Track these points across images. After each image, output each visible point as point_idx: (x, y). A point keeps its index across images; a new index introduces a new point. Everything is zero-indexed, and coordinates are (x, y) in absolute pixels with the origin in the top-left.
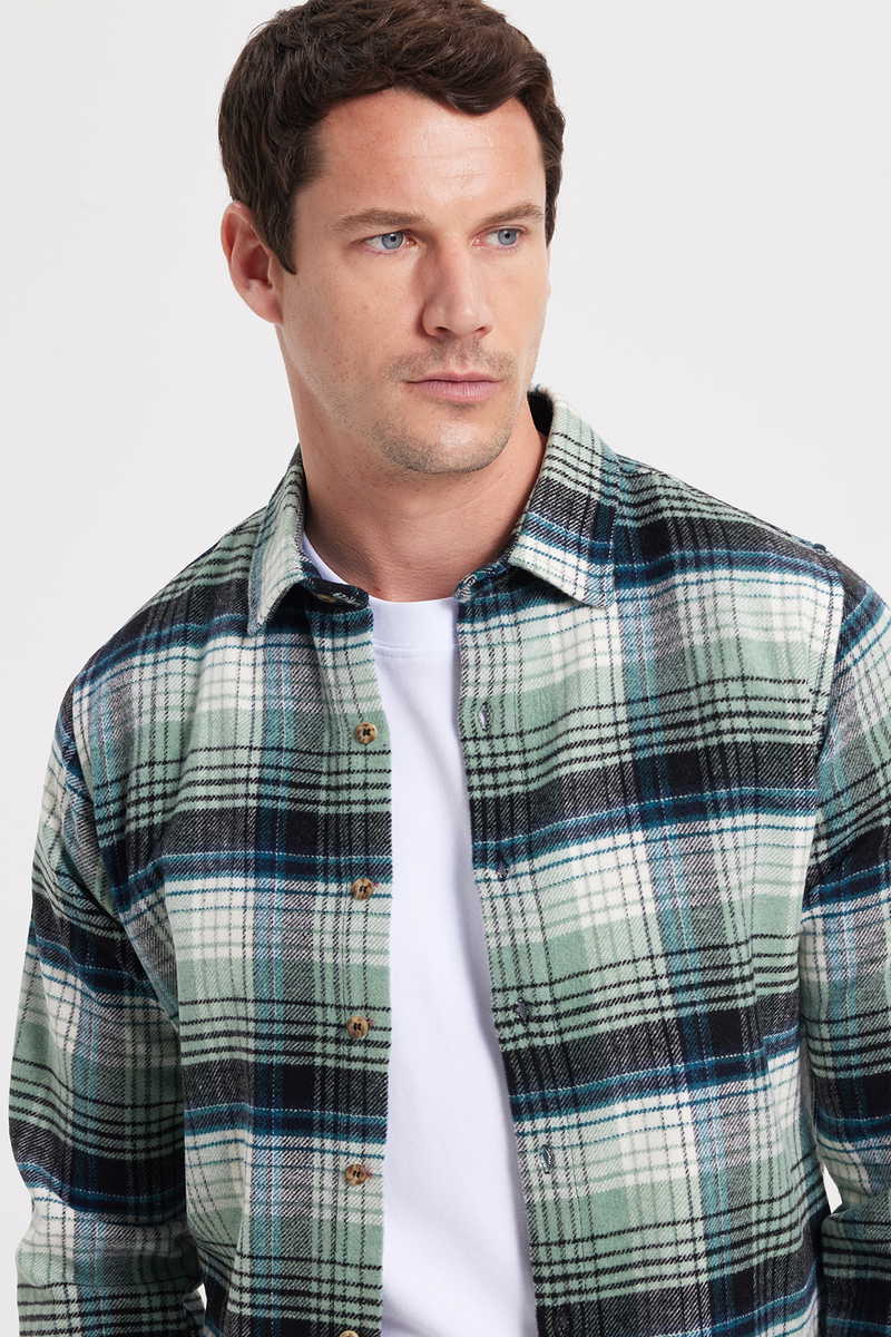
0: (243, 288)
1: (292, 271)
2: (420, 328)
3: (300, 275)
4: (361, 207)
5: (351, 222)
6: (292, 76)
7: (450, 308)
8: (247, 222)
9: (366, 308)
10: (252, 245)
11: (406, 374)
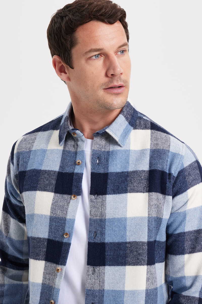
0: (60, 75)
1: (72, 68)
2: (106, 75)
3: (75, 69)
4: (89, 49)
5: (86, 53)
6: (67, 22)
7: (114, 69)
8: (59, 59)
9: (93, 73)
10: (60, 65)
11: (104, 87)
